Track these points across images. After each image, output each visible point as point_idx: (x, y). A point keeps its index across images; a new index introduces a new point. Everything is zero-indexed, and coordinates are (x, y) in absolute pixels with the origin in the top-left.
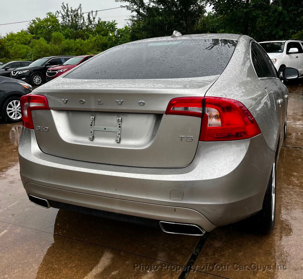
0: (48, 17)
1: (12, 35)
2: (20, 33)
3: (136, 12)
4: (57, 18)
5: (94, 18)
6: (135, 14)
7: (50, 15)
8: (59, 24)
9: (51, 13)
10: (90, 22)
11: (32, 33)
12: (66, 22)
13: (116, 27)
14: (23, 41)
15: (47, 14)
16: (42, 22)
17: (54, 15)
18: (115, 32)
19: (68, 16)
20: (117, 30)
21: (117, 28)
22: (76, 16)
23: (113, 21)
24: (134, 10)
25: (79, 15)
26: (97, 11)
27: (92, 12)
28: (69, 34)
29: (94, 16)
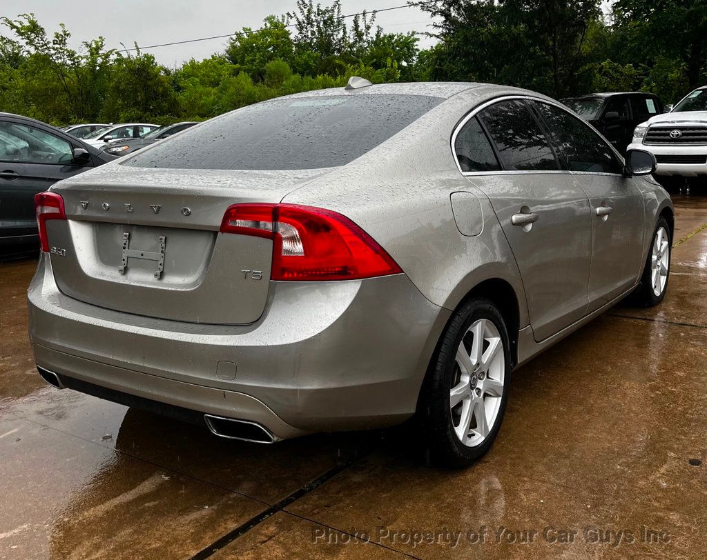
0: (269, 25)
1: (193, 63)
2: (209, 61)
3: (442, 15)
4: (287, 29)
5: (368, 28)
6: (440, 19)
7: (271, 23)
8: (290, 42)
9: (274, 18)
10: (359, 35)
11: (235, 62)
12: (305, 36)
13: (415, 47)
14: (214, 77)
15: (265, 20)
16: (254, 37)
17: (281, 21)
18: (414, 58)
19: (310, 22)
20: (417, 53)
21: (418, 50)
22: (329, 22)
23: (409, 33)
24: (438, 12)
25: (336, 20)
26: (375, 12)
27: (364, 14)
28: (311, 63)
29: (368, 23)
